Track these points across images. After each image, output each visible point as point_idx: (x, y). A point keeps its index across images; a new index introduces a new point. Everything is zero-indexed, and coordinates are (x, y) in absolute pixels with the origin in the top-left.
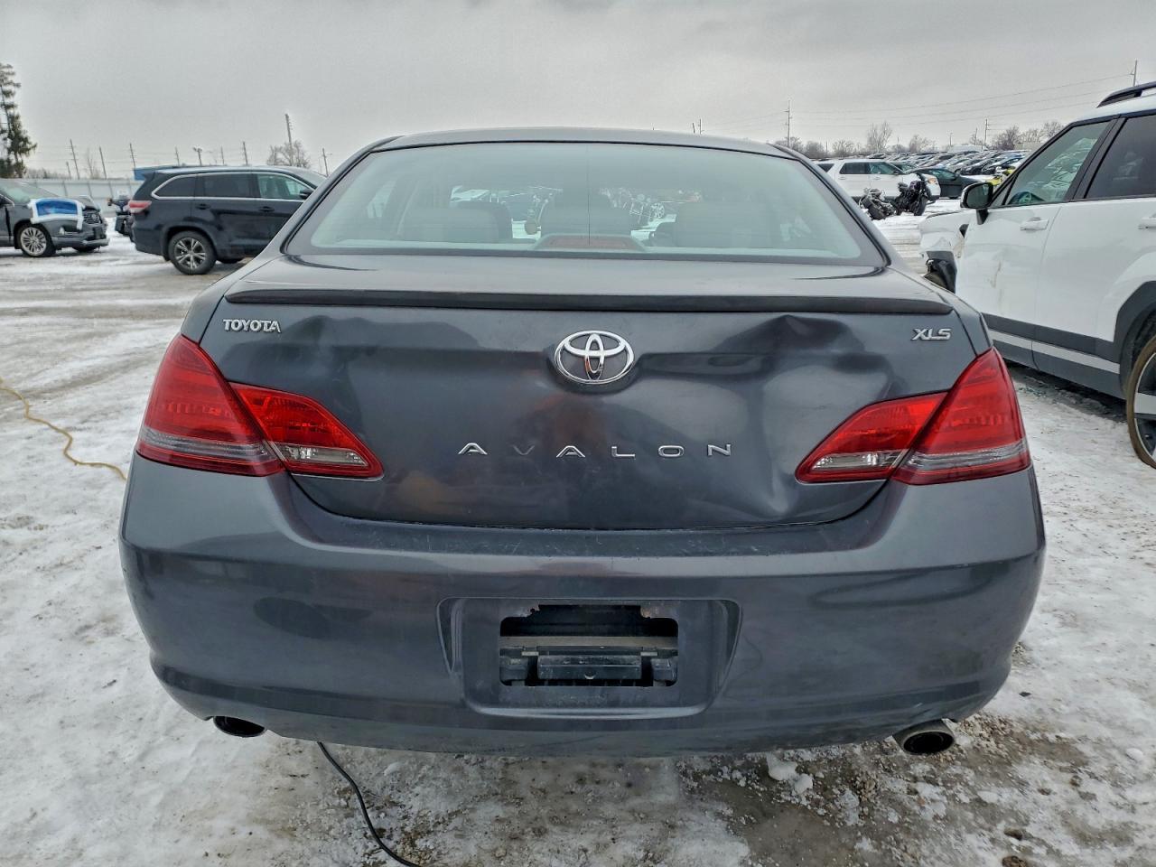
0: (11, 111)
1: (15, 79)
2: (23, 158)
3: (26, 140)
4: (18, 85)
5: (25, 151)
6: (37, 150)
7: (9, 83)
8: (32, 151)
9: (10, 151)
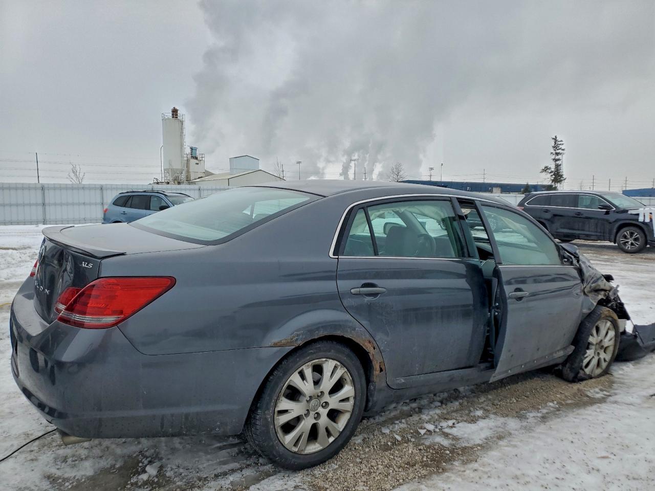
0: (558, 162)
1: (563, 147)
2: (558, 185)
3: (561, 176)
4: (563, 150)
5: (560, 181)
6: (566, 181)
7: (560, 149)
8: (563, 182)
9: (553, 181)
